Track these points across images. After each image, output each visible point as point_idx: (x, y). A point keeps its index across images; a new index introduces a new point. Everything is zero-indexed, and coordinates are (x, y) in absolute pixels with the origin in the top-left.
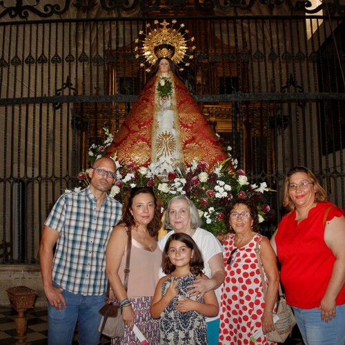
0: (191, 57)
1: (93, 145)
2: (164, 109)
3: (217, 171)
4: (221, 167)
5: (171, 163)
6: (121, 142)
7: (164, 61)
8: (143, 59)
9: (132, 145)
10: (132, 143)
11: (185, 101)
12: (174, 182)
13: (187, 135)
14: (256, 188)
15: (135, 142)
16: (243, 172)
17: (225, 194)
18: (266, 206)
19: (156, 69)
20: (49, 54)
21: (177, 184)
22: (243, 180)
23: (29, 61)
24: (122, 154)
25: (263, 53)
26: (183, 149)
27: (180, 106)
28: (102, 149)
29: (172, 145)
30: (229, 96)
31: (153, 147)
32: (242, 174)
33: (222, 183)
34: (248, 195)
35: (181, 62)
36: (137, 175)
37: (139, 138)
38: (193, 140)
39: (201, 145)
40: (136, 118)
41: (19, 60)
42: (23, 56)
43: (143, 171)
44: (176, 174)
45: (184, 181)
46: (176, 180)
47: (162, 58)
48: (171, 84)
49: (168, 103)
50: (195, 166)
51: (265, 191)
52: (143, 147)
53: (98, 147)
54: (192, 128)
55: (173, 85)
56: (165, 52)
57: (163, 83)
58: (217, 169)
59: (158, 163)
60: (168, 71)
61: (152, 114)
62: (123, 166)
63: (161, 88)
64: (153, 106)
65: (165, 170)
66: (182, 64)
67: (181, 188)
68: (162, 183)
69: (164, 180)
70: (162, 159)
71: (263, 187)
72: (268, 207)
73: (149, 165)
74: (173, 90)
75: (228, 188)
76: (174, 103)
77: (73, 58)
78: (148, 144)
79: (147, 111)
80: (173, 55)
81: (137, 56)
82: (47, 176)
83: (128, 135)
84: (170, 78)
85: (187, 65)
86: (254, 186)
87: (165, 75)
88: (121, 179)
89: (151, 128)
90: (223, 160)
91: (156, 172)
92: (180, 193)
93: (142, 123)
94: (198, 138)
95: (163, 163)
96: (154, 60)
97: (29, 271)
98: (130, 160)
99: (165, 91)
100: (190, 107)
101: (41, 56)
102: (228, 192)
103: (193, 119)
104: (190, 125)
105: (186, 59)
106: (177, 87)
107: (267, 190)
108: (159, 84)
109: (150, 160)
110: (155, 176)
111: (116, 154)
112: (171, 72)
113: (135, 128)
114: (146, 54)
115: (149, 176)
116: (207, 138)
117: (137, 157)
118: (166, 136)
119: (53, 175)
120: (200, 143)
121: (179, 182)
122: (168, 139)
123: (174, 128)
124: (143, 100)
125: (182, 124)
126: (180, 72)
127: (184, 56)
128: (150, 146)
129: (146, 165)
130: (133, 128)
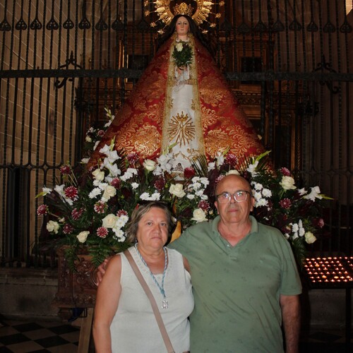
0: (218, 16)
1: (91, 129)
2: (181, 83)
3: (252, 169)
4: (257, 162)
5: (187, 154)
6: (122, 126)
7: (182, 20)
8: (154, 16)
9: (136, 129)
10: (137, 126)
11: (209, 72)
12: (192, 183)
13: (210, 118)
14: (305, 195)
15: (140, 126)
16: (287, 170)
17: (264, 203)
18: (318, 220)
19: (171, 30)
20: (44, 19)
21: (196, 185)
22: (288, 183)
23: (21, 26)
24: (123, 142)
25: (301, 23)
26: (205, 136)
27: (201, 80)
28: (102, 134)
29: (189, 131)
30: (258, 74)
31: (165, 133)
32: (286, 174)
33: (258, 186)
34: (294, 204)
35: (204, 22)
36: (142, 170)
37: (146, 120)
38: (217, 125)
39: (228, 132)
40: (143, 94)
41: (8, 25)
42: (13, 21)
43: (149, 165)
44: (194, 171)
45: (205, 181)
46: (195, 179)
47: (181, 16)
48: (191, 49)
49: (186, 74)
50: (221, 161)
51: (316, 199)
52: (150, 132)
53: (97, 131)
54: (216, 109)
55: (193, 51)
56: (183, 8)
57: (180, 48)
58: (251, 166)
59: (171, 155)
60: (188, 33)
61: (165, 89)
62: (123, 157)
63: (177, 54)
64: (166, 78)
65: (180, 164)
66: (205, 25)
67: (201, 192)
68: (175, 183)
69: (179, 178)
70: (176, 149)
71: (315, 193)
72: (322, 222)
73: (158, 157)
74: (193, 58)
75: (268, 193)
76: (194, 76)
77: (72, 23)
78: (158, 129)
79: (157, 84)
80: (194, 12)
81: (147, 13)
82: (37, 164)
83: (132, 115)
84: (190, 42)
85: (212, 25)
86: (302, 191)
87: (182, 38)
88: (119, 176)
89: (162, 108)
90: (259, 154)
91: (168, 168)
92: (199, 198)
93: (150, 101)
94: (225, 123)
95: (177, 155)
96: (170, 19)
97: (13, 276)
98: (134, 150)
99: (182, 58)
100: (215, 82)
101: (35, 21)
102: (267, 199)
103: (219, 97)
104: (214, 105)
105: (211, 18)
106: (199, 54)
107: (320, 197)
108: (175, 49)
109: (159, 150)
110: (166, 173)
111: (113, 141)
112: (191, 35)
113: (142, 106)
114: (159, 10)
115: (157, 173)
116: (237, 123)
117: (143, 146)
118: (181, 118)
119: (45, 163)
120: (227, 129)
121: (199, 183)
122: (184, 123)
123: (193, 108)
124: (152, 70)
125: (204, 103)
126: (202, 35)
127: (209, 14)
128: (161, 132)
129: (154, 158)
130: (138, 107)
